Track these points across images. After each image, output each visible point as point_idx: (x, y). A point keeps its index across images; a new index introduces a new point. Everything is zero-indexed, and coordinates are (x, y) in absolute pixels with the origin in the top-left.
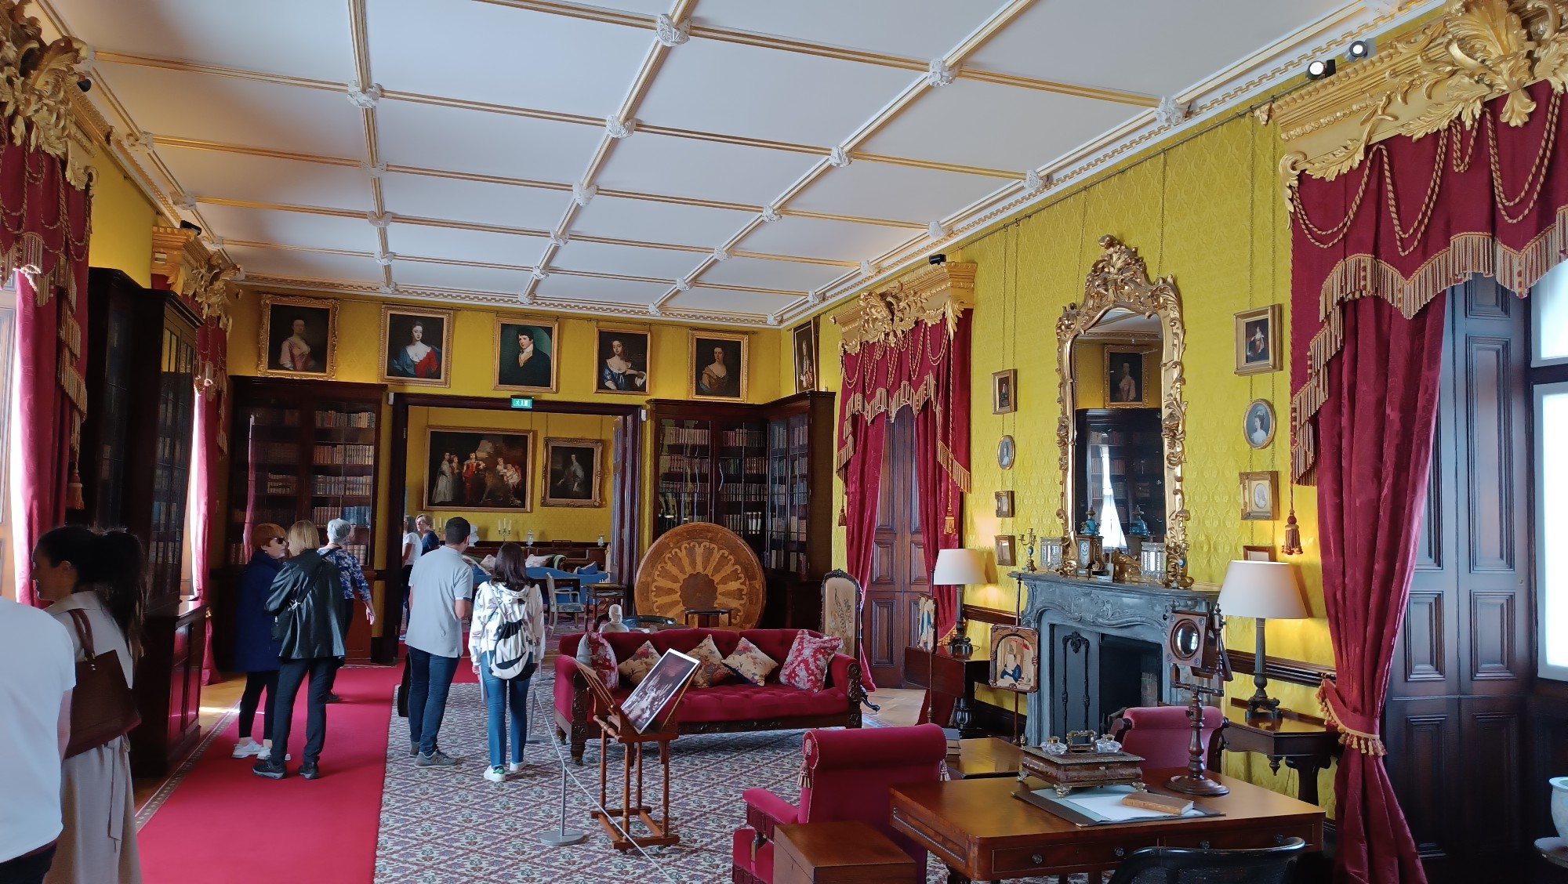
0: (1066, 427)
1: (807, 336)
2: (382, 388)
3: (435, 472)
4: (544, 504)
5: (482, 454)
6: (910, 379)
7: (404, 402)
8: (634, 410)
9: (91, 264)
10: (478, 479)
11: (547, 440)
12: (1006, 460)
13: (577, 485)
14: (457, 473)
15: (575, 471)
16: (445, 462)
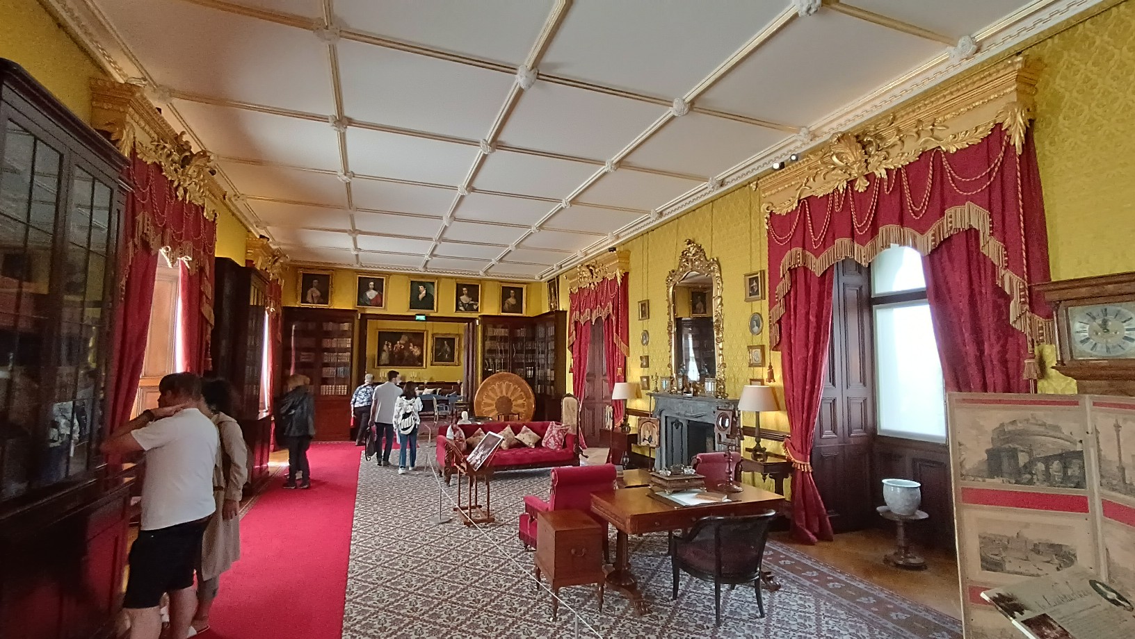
0: (671, 326)
1: (553, 284)
2: (355, 311)
3: (380, 351)
5: (401, 342)
6: (601, 305)
7: (365, 317)
8: (473, 320)
9: (216, 256)
10: (401, 351)
11: (433, 335)
12: (645, 342)
13: (447, 355)
14: (391, 350)
15: (446, 348)
16: (385, 345)
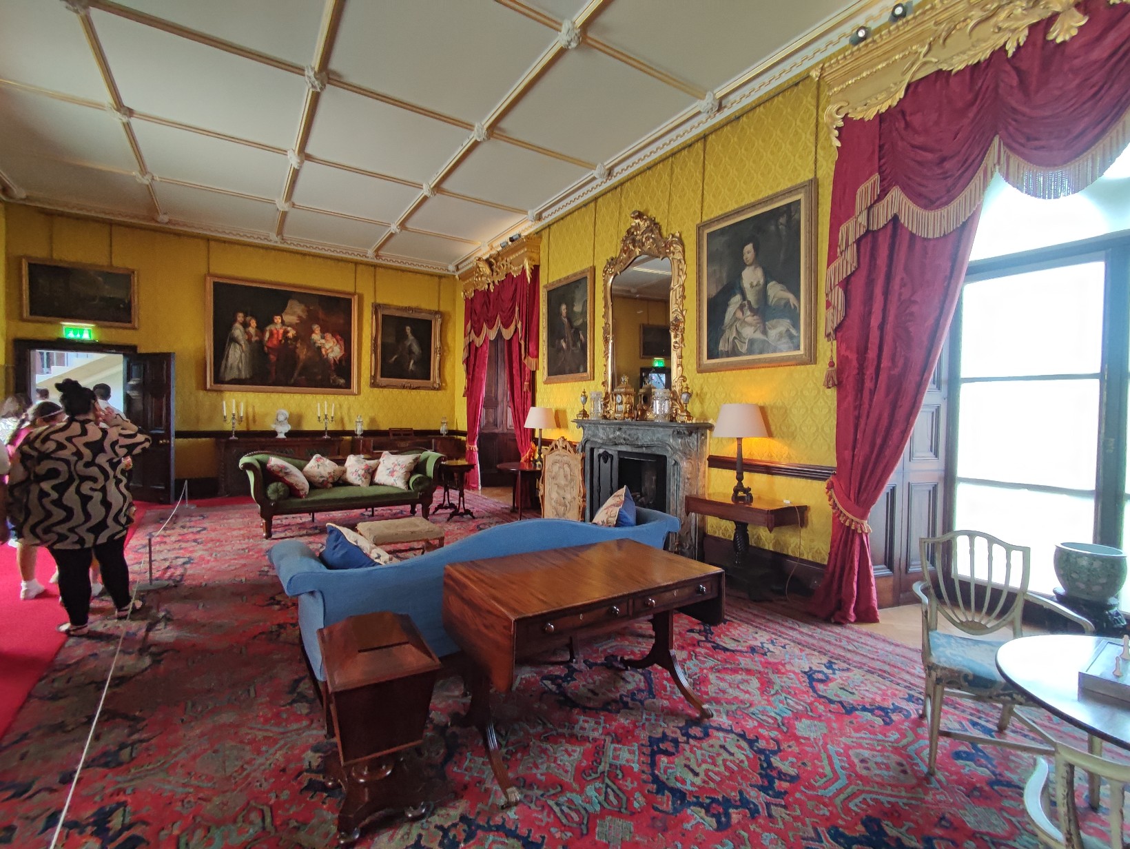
3: (222, 338)
4: (374, 385)
5: (289, 318)
10: (286, 348)
11: (376, 308)
13: (412, 362)
14: (256, 341)
15: (410, 346)
16: (237, 325)
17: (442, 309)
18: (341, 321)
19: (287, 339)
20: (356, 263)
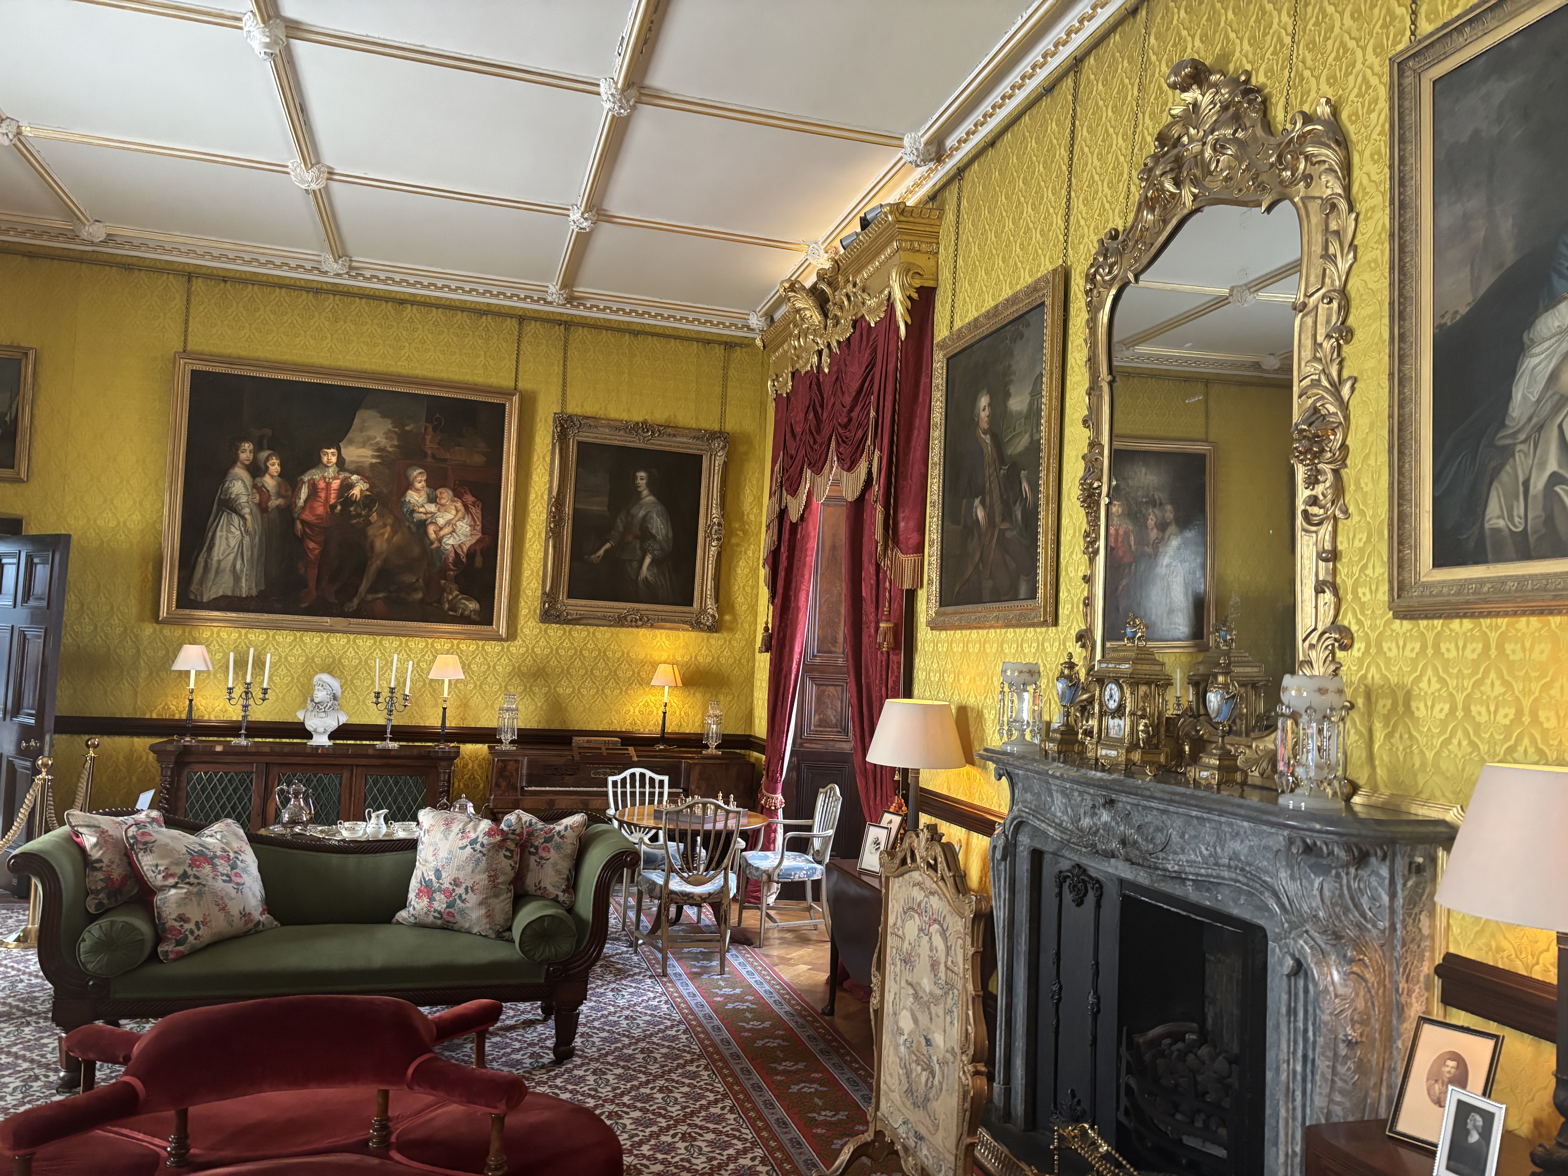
4: (550, 615)
5: (356, 454)
10: (344, 526)
13: (648, 560)
14: (278, 507)
15: (644, 519)
16: (239, 471)
17: (730, 426)
18: (478, 459)
19: (346, 501)
20: (522, 318)
